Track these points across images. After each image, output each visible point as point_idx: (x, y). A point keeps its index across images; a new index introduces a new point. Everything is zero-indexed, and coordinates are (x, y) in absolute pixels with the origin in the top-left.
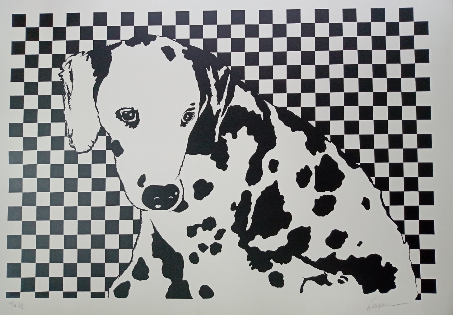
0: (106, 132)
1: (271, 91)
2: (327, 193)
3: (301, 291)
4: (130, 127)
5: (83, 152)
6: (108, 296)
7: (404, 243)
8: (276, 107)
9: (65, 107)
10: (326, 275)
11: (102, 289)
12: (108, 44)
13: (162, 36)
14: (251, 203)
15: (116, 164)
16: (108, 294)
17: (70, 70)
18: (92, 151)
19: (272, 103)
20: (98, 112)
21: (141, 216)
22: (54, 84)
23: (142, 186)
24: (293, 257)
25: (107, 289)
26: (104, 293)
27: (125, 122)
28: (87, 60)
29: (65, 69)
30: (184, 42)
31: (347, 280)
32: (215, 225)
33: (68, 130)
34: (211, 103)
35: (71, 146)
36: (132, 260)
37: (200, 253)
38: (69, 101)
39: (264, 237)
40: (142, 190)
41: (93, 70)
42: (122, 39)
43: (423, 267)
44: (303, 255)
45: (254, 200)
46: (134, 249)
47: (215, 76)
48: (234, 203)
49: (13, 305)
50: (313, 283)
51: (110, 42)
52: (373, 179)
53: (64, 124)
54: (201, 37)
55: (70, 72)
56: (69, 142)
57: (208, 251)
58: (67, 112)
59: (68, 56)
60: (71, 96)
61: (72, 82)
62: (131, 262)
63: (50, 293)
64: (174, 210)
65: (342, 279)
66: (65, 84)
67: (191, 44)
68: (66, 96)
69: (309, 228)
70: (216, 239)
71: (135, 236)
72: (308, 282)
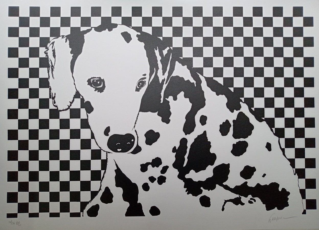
0: (81, 95)
1: (201, 66)
2: (242, 140)
3: (223, 209)
4: (98, 92)
5: (63, 110)
6: (83, 216)
7: (295, 175)
8: (205, 77)
9: (49, 77)
10: (241, 198)
11: (79, 211)
12: (81, 30)
13: (122, 25)
14: (187, 147)
15: (88, 119)
16: (83, 214)
17: (53, 49)
18: (70, 109)
19: (202, 75)
20: (74, 80)
21: (107, 157)
22: (41, 59)
23: (108, 135)
24: (217, 185)
25: (82, 210)
26: (80, 213)
27: (94, 88)
28: (66, 42)
29: (49, 48)
30: (138, 29)
31: (255, 201)
32: (161, 163)
33: (51, 94)
34: (158, 74)
35: (55, 106)
36: (100, 189)
37: (150, 184)
38: (52, 72)
39: (196, 172)
40: (108, 138)
41: (71, 49)
42: (92, 26)
43: (308, 191)
44: (224, 184)
45: (189, 145)
46: (102, 181)
47: (161, 54)
48: (175, 147)
49: (12, 223)
50: (231, 203)
51: (83, 29)
52: (274, 129)
53: (48, 89)
54: (150, 25)
55: (53, 51)
56: (53, 102)
57: (156, 182)
58: (50, 80)
59: (51, 38)
60: (54, 68)
61: (55, 58)
62: (99, 190)
63: (40, 214)
64: (132, 153)
65: (251, 200)
66: (49, 59)
67: (143, 31)
68: (50, 68)
69: (229, 164)
70: (161, 173)
71: (103, 172)
72: (228, 203)
